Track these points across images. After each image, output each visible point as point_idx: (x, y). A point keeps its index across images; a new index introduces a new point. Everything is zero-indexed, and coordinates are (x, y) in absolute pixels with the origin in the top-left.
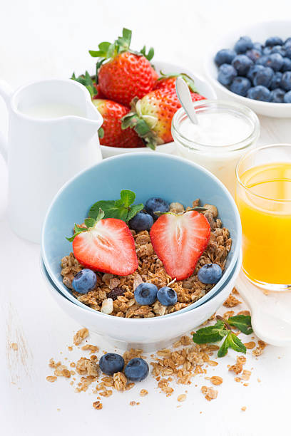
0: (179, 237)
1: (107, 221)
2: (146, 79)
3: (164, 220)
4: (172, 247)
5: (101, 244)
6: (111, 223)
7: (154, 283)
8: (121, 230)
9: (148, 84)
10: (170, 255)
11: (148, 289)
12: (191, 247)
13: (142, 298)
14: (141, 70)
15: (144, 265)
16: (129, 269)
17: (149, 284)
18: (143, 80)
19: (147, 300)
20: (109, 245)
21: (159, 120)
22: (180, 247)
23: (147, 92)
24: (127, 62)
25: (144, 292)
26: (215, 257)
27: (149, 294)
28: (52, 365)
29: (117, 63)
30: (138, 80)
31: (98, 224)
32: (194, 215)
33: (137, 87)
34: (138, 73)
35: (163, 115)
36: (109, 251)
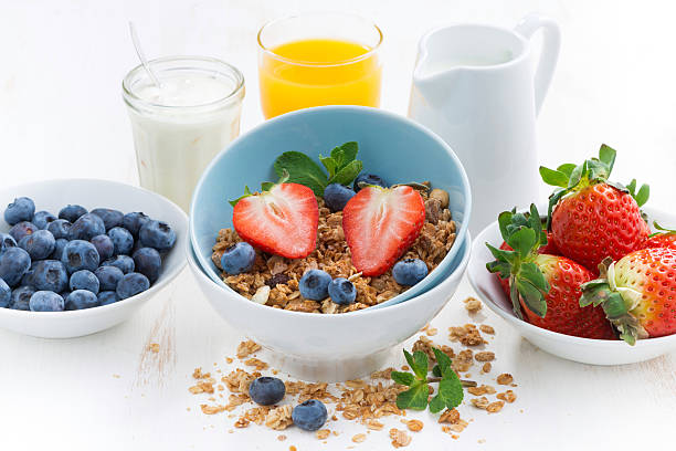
0: (379, 218)
1: (289, 187)
2: (630, 231)
3: (367, 194)
4: (368, 231)
5: (273, 214)
6: (293, 190)
7: (330, 272)
8: (305, 200)
9: (632, 239)
10: (363, 242)
11: (317, 277)
12: (394, 234)
13: (308, 289)
14: (624, 215)
15: (328, 252)
16: (302, 250)
17: (323, 273)
18: (624, 232)
19: (313, 293)
20: (283, 217)
21: (644, 297)
22: (377, 233)
23: (628, 251)
24: (601, 198)
25: (312, 281)
26: (427, 256)
27: (318, 283)
28: (197, 375)
29: (584, 199)
30: (617, 230)
31: (276, 189)
32: (406, 192)
33: (613, 241)
34: (617, 219)
35: (650, 289)
36: (281, 225)
